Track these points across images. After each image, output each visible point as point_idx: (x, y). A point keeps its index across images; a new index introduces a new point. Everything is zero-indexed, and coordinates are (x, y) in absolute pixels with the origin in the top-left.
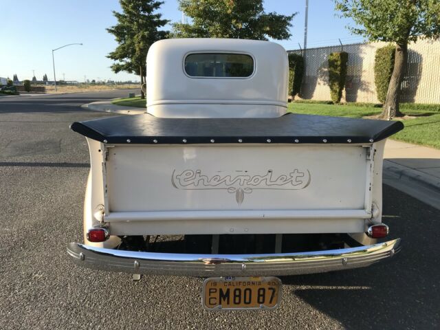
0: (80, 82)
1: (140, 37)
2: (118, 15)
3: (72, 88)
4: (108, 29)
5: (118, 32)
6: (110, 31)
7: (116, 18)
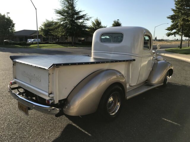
0: (170, 40)
1: (181, 19)
2: (174, 10)
3: (164, 43)
4: (167, 17)
5: (172, 18)
6: (168, 18)
7: (173, 11)
